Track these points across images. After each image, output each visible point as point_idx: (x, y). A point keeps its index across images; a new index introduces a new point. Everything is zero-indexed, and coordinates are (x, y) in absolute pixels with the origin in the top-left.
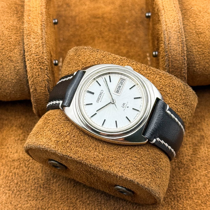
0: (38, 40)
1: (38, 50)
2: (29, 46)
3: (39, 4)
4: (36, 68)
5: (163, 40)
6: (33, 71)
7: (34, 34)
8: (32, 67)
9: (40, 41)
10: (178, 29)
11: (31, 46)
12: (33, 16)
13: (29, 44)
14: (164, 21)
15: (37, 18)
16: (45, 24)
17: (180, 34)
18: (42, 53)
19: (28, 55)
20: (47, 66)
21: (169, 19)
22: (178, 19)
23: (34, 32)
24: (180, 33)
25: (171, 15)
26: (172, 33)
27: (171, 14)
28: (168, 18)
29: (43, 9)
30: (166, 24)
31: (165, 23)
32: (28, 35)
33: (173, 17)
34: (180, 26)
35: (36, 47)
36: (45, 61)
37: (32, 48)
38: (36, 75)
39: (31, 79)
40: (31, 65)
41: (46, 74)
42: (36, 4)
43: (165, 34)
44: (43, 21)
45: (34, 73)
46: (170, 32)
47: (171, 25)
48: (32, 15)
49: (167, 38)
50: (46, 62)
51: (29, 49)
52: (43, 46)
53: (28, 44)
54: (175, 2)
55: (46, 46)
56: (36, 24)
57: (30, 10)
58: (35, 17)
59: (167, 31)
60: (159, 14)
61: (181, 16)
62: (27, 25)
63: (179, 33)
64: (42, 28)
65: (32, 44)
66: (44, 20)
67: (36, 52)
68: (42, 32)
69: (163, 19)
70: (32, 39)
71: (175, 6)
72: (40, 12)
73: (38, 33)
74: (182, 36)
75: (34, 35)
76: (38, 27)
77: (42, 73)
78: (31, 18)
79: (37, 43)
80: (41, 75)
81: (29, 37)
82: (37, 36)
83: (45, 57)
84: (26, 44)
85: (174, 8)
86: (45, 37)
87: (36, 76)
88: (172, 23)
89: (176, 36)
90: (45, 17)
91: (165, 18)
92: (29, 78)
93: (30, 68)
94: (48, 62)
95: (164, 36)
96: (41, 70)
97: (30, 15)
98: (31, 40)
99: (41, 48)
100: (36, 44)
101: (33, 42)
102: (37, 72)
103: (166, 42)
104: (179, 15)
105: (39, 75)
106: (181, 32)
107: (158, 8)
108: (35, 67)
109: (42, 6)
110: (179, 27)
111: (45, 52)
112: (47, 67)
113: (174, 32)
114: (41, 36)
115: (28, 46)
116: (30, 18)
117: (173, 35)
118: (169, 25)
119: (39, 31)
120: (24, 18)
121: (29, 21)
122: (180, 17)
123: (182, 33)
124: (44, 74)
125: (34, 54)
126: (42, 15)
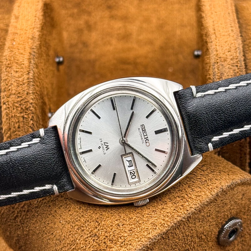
0: (22, 74)
1: (21, 89)
2: (8, 82)
3: (32, 25)
4: (16, 116)
5: (211, 78)
6: (11, 121)
7: (17, 65)
8: (9, 115)
9: (26, 77)
10: (235, 61)
11: (10, 82)
12: (18, 42)
13: (8, 80)
14: (214, 50)
15: (25, 44)
16: (36, 52)
17: (239, 69)
18: (27, 94)
19: (6, 95)
20: (33, 113)
21: (222, 47)
22: (235, 47)
23: (17, 63)
24: (238, 67)
25: (226, 42)
26: (226, 68)
27: (226, 40)
28: (220, 46)
29: (36, 32)
30: (217, 54)
31: (215, 53)
32: (8, 67)
33: (228, 44)
34: (238, 57)
35: (18, 84)
36: (30, 107)
37: (13, 86)
38: (15, 127)
39: (7, 134)
40: (9, 111)
41: (30, 127)
42: (27, 25)
43: (215, 68)
44: (33, 49)
45: (12, 124)
46: (223, 65)
47: (224, 56)
48: (18, 40)
49: (217, 75)
50: (32, 108)
51: (7, 87)
52: (28, 84)
53: (6, 80)
54: (233, 25)
55: (34, 84)
56: (22, 51)
57: (16, 33)
58: (22, 43)
59: (218, 64)
60: (208, 40)
61: (241, 42)
62: (8, 53)
63: (236, 68)
64: (30, 57)
65: (13, 80)
66: (36, 46)
67: (17, 92)
68: (30, 63)
69: (213, 48)
70: (13, 73)
71: (232, 30)
72: (31, 37)
73: (24, 64)
74: (241, 71)
75: (17, 68)
76: (25, 56)
77: (24, 124)
78: (16, 44)
79: (20, 79)
80: (22, 127)
81: (10, 70)
82: (21, 68)
83: (31, 101)
84: (4, 80)
85: (230, 32)
86: (33, 71)
87: (14, 129)
88: (226, 52)
89: (232, 72)
90: (37, 43)
91: (216, 45)
92: (5, 131)
93: (7, 116)
94: (35, 108)
95: (213, 71)
96: (23, 120)
97: (15, 39)
98: (11, 74)
99: (25, 87)
100: (19, 81)
101: (14, 77)
102: (17, 123)
103: (215, 80)
104: (237, 41)
105: (19, 127)
106: (240, 66)
107: (207, 32)
108: (13, 115)
109: (35, 28)
110: (236, 59)
111: (31, 92)
112: (33, 115)
113: (228, 66)
114: (28, 68)
115: (5, 83)
116: (14, 43)
117: (227, 70)
118: (221, 55)
119: (26, 63)
120: (6, 43)
121: (13, 48)
122: (239, 44)
123: (241, 68)
124: (28, 126)
125: (14, 94)
126: (34, 40)
